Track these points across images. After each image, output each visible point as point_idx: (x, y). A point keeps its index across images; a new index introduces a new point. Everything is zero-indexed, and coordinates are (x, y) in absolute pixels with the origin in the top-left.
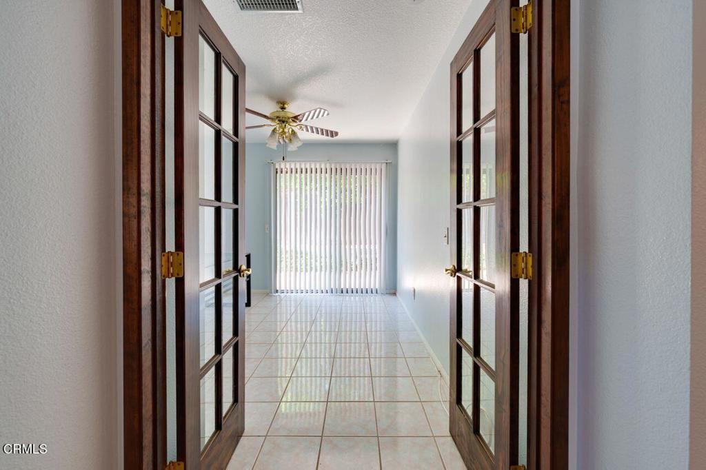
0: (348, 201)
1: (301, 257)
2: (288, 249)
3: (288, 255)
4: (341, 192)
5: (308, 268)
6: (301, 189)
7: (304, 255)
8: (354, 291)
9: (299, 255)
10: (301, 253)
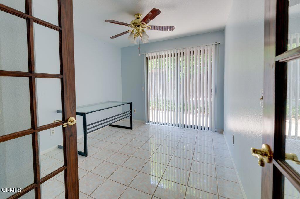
0: (195, 73)
1: (169, 103)
2: (161, 99)
3: (161, 102)
4: (190, 68)
5: (173, 109)
6: (168, 68)
7: (170, 102)
8: (193, 127)
9: (167, 103)
10: (169, 101)
